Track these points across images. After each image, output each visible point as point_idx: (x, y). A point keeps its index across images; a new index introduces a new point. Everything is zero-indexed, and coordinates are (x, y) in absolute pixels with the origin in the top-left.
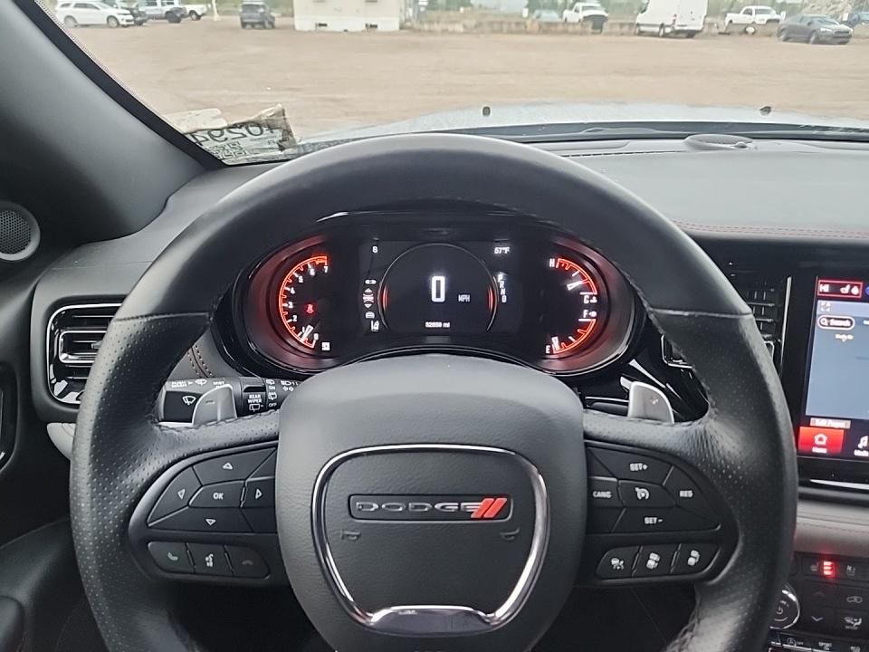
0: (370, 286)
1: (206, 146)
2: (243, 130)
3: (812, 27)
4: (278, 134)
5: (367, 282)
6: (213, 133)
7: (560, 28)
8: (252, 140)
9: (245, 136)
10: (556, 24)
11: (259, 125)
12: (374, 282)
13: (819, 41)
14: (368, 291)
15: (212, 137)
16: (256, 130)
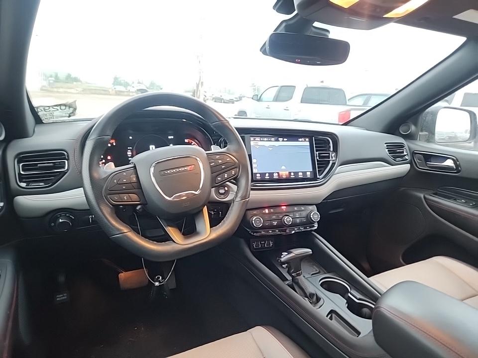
0: (130, 149)
1: (40, 114)
2: (58, 108)
3: (222, 97)
4: (71, 110)
5: (129, 148)
6: (46, 108)
7: (126, 93)
8: (61, 112)
9: (58, 110)
10: (123, 92)
11: (66, 106)
12: (131, 148)
13: (224, 102)
14: (129, 151)
15: (44, 109)
16: (63, 107)
